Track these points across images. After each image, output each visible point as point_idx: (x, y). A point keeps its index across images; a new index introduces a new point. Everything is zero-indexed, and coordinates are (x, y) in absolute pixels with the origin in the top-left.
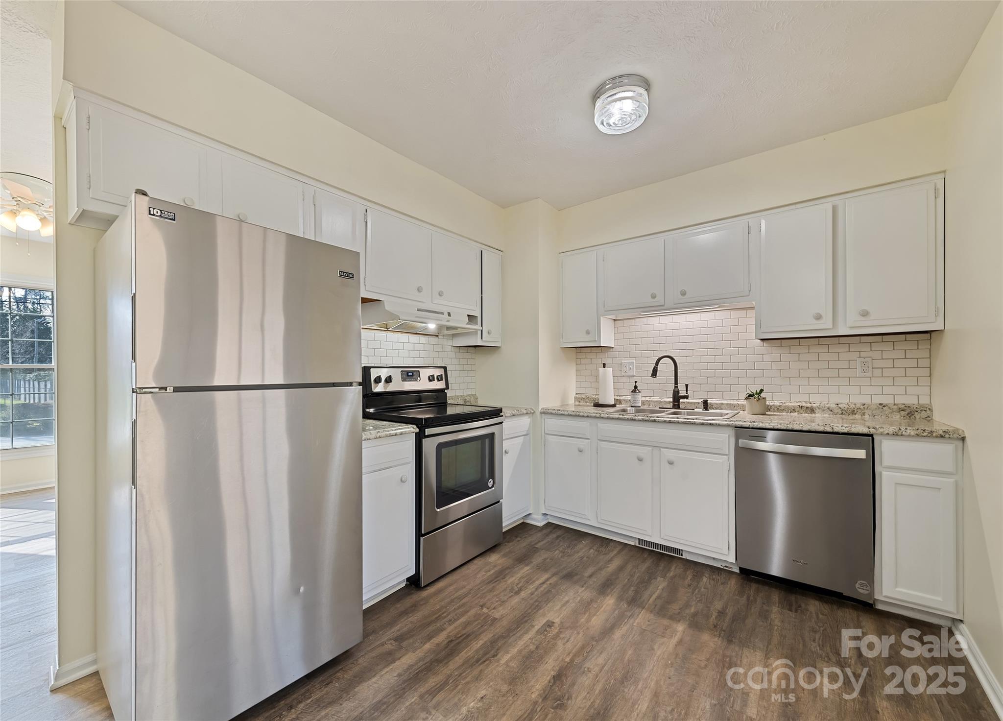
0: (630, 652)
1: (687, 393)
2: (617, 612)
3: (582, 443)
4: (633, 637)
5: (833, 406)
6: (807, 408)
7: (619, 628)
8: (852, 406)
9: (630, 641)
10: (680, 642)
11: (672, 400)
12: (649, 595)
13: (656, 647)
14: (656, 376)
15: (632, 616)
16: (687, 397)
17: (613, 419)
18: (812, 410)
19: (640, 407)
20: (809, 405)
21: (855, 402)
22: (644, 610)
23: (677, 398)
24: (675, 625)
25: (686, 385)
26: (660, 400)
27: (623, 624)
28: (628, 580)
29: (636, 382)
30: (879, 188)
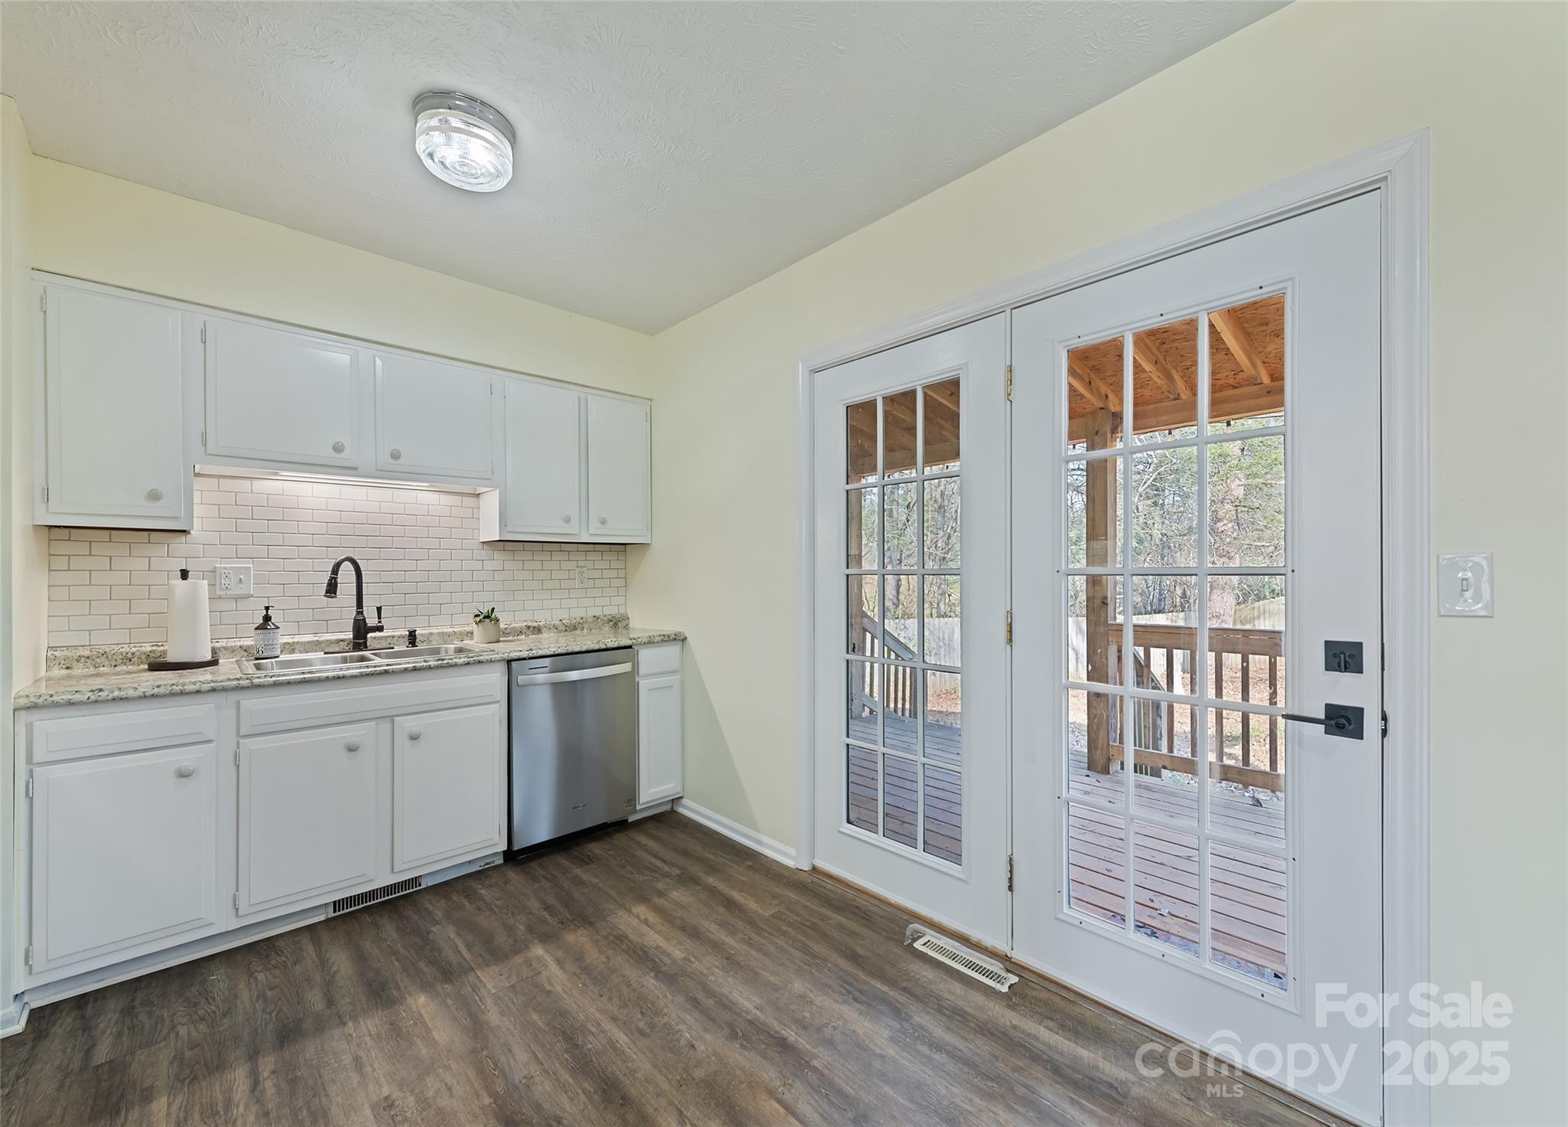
0: (535, 1017)
1: (380, 622)
2: (450, 1002)
3: (184, 758)
4: (513, 1003)
5: (558, 623)
6: (534, 627)
7: (484, 1013)
8: (574, 621)
9: (517, 1009)
10: (560, 962)
11: (351, 636)
12: (454, 952)
13: (548, 988)
14: (335, 594)
15: (475, 989)
16: (380, 629)
17: (289, 683)
18: (538, 630)
19: (278, 657)
20: (535, 624)
21: (576, 616)
22: (477, 971)
23: (361, 631)
24: (530, 954)
25: (378, 608)
26: (316, 639)
27: (480, 1003)
28: (397, 960)
29: (267, 608)
30: (612, 394)
